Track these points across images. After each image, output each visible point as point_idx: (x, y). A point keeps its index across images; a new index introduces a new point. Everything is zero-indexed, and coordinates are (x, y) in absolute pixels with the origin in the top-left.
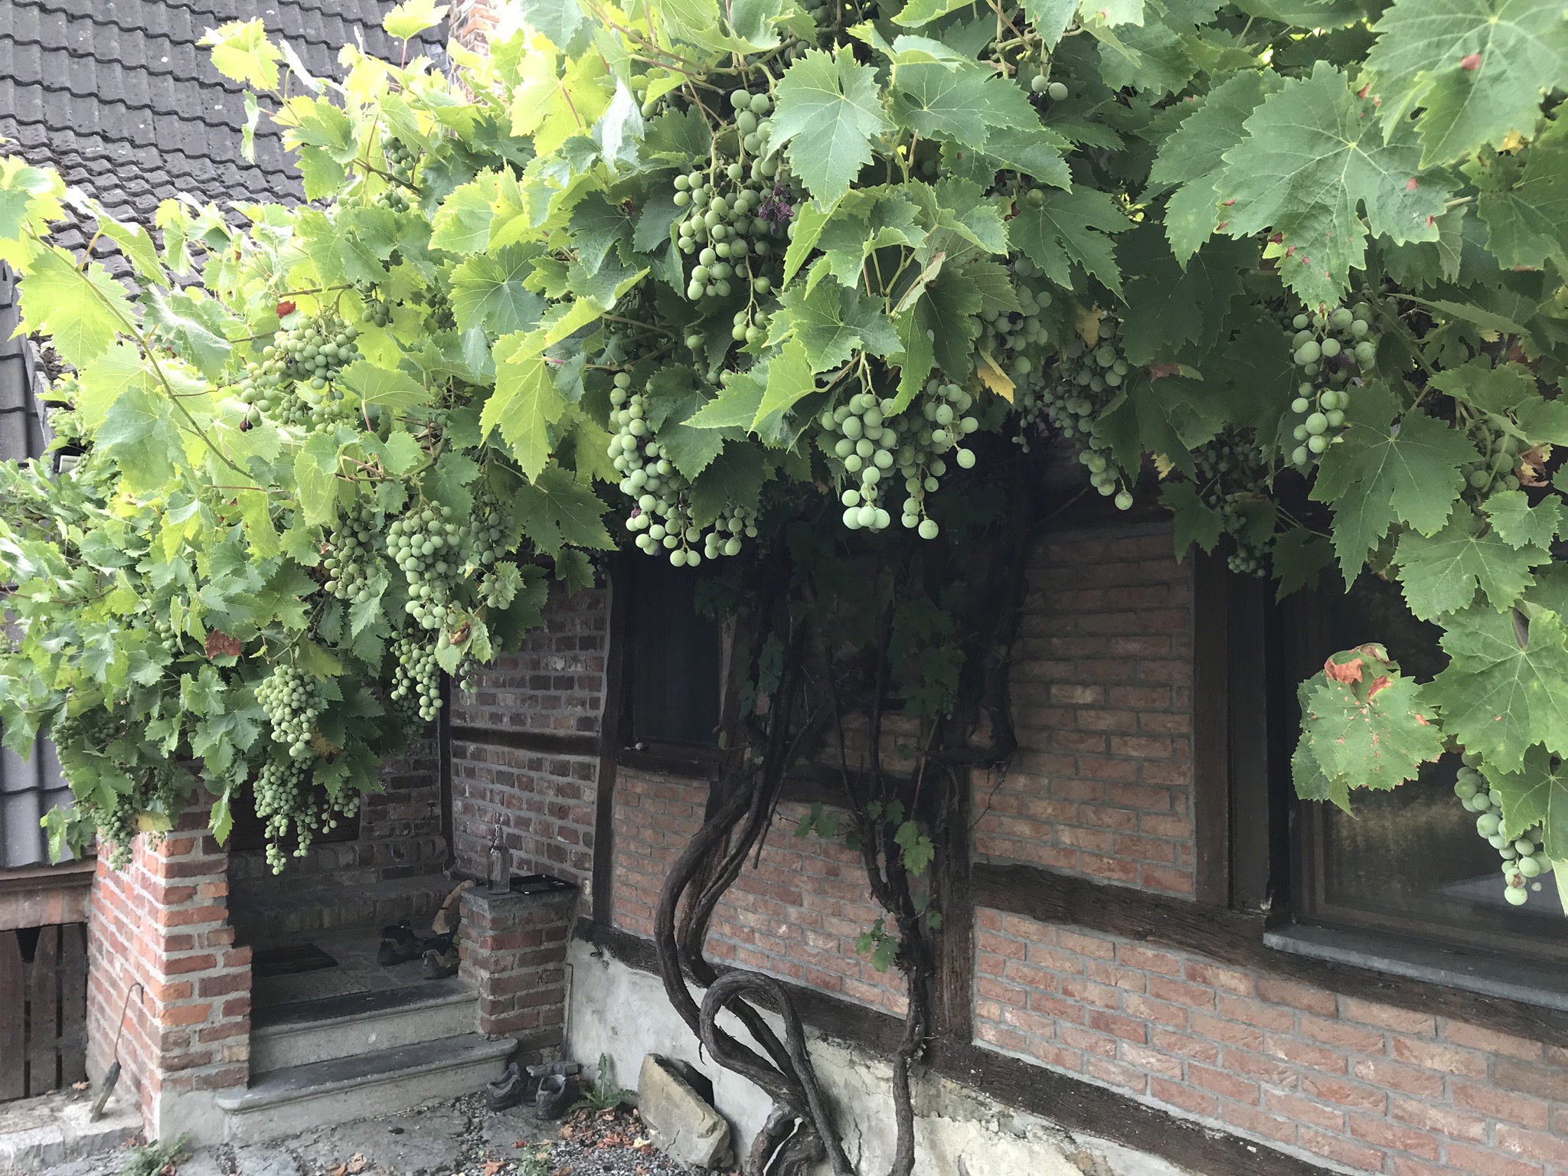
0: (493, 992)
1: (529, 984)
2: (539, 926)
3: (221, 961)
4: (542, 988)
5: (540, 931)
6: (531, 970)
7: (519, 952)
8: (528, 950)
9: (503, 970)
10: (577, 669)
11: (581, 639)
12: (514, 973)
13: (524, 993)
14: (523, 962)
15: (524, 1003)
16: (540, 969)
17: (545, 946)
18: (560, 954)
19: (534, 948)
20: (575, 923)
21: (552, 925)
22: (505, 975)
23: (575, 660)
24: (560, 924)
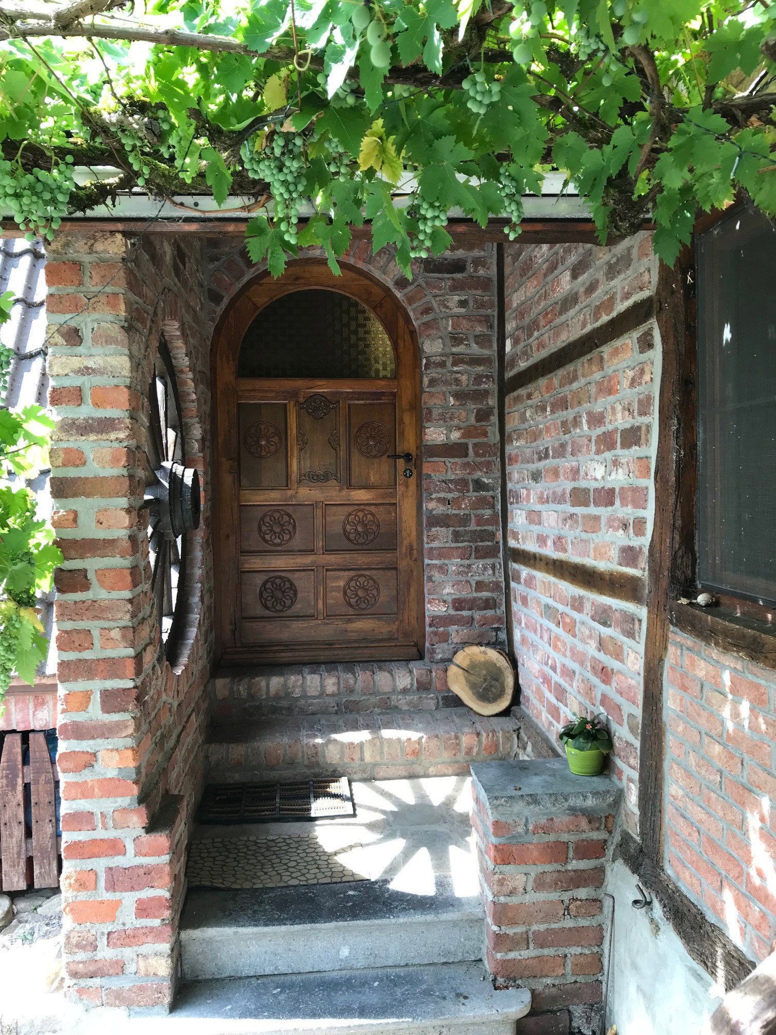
0: (498, 923)
1: (549, 917)
2: (565, 837)
3: (130, 847)
4: (569, 923)
5: (566, 844)
6: (554, 896)
7: (534, 870)
8: (548, 868)
9: (511, 893)
10: (619, 479)
11: (624, 432)
12: (528, 898)
13: (542, 927)
14: (540, 885)
15: (542, 941)
16: (566, 896)
17: (575, 864)
18: (597, 878)
19: (556, 866)
20: (617, 838)
21: (584, 836)
22: (514, 900)
23: (616, 463)
24: (596, 836)
